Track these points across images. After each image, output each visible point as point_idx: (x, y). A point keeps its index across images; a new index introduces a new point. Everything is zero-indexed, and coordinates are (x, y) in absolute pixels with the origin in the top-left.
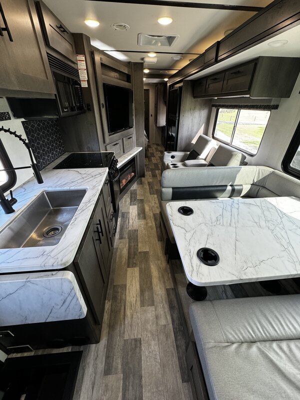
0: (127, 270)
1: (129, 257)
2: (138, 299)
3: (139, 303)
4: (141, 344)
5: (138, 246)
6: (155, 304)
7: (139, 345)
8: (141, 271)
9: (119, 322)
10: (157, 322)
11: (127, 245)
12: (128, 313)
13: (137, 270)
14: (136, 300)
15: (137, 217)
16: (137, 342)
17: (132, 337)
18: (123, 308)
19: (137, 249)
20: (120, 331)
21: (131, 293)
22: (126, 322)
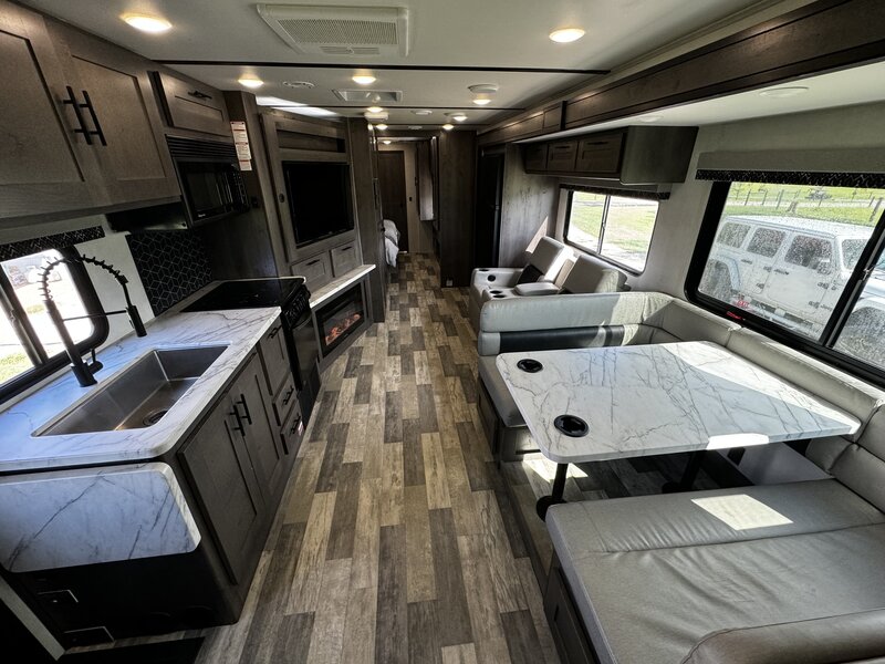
0: (313, 498)
1: (322, 474)
2: (325, 547)
3: (323, 554)
4: (313, 621)
5: (343, 452)
6: (355, 553)
7: (309, 623)
8: (339, 499)
9: (281, 588)
10: (350, 585)
11: (323, 453)
12: (301, 571)
13: (333, 495)
14: (320, 549)
15: (352, 400)
16: (308, 619)
17: (300, 611)
18: (292, 563)
19: (341, 459)
20: (279, 603)
21: (313, 537)
22: (293, 587)
